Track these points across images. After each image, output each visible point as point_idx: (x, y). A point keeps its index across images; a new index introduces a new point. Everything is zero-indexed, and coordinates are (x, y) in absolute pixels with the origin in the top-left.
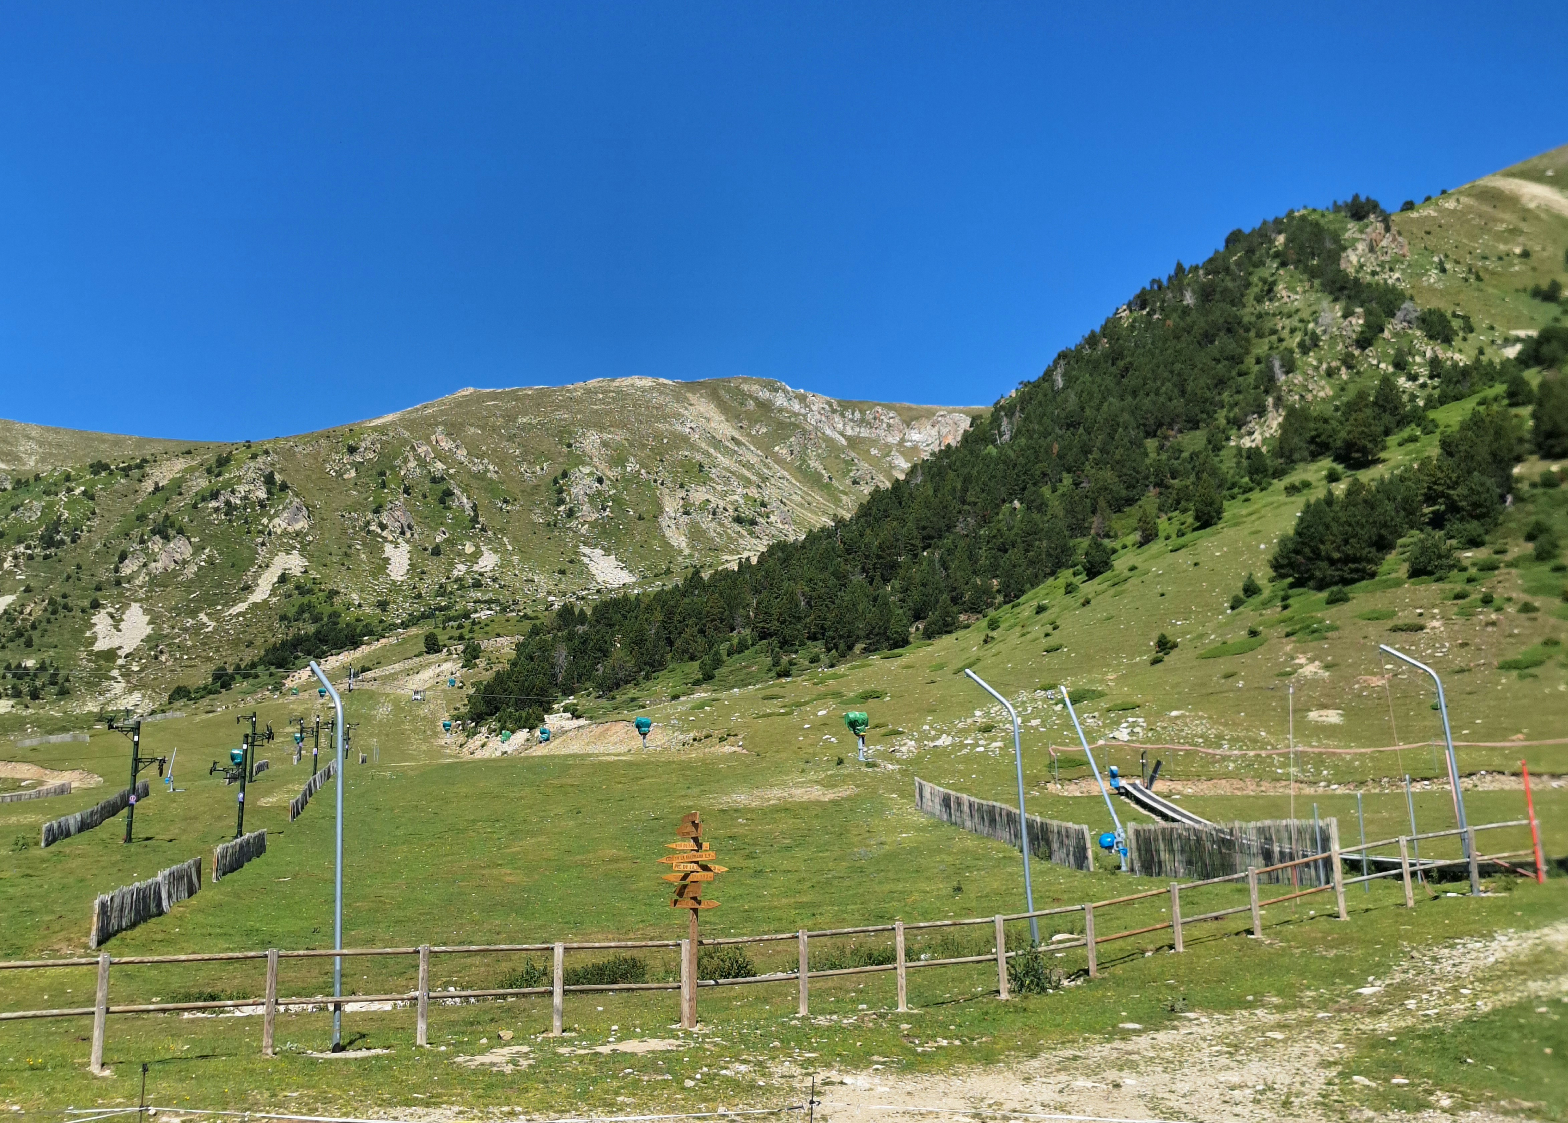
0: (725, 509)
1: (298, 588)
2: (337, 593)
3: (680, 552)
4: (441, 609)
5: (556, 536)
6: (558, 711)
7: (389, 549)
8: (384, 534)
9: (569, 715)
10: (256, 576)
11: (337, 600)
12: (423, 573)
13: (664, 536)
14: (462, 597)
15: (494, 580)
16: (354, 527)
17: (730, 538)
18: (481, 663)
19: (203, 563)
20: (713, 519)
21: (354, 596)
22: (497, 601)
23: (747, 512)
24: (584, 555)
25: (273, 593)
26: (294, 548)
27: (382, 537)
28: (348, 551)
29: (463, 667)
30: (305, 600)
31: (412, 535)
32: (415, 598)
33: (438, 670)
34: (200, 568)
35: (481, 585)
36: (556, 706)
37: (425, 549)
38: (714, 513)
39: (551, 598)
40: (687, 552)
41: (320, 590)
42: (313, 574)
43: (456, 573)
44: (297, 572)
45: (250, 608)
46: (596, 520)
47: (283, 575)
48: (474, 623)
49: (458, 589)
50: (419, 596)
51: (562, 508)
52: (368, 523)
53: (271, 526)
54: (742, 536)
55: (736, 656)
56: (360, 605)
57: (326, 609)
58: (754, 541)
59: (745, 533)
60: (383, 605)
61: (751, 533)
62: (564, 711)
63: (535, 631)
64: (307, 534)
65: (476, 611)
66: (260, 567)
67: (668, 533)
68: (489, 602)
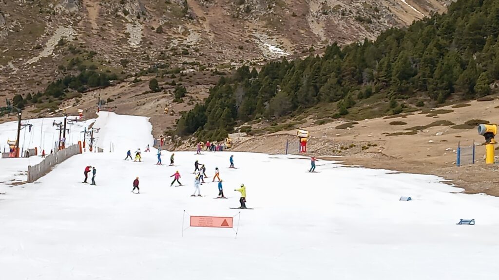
0: (350, 12)
1: (70, 49)
2: (96, 53)
3: (319, 39)
4: (162, 67)
5: (237, 25)
6: (237, 131)
7: (129, 27)
8: (126, 17)
9: (245, 134)
10: (45, 41)
11: (95, 58)
12: (151, 43)
13: (309, 28)
14: (175, 60)
15: (197, 51)
16: (107, 12)
17: (353, 31)
18: (187, 100)
19: (11, 31)
20: (342, 19)
21: (106, 56)
22: (198, 64)
23: (365, 15)
24: (256, 38)
25: (55, 51)
26: (69, 24)
27: (126, 20)
28: (104, 27)
29: (174, 101)
30: (75, 57)
31: (145, 19)
32: (144, 59)
33: (158, 103)
34: (10, 33)
35: (188, 54)
36: (235, 128)
37: (153, 29)
38: (343, 14)
39: (233, 64)
40: (324, 39)
41: (85, 51)
42: (81, 41)
43: (172, 45)
44: (70, 39)
45: (40, 60)
46: (264, 15)
47: (62, 40)
48: (182, 75)
49: (173, 55)
50: (148, 58)
51: (242, 7)
52: (117, 10)
53: (55, 9)
54: (361, 30)
55: (364, 100)
56: (109, 62)
57: (88, 63)
58: (369, 34)
59: (363, 28)
60: (124, 63)
61: (367, 29)
62: (241, 132)
63: (223, 81)
64: (77, 16)
65: (184, 69)
66: (48, 35)
67: (311, 25)
68: (193, 64)
